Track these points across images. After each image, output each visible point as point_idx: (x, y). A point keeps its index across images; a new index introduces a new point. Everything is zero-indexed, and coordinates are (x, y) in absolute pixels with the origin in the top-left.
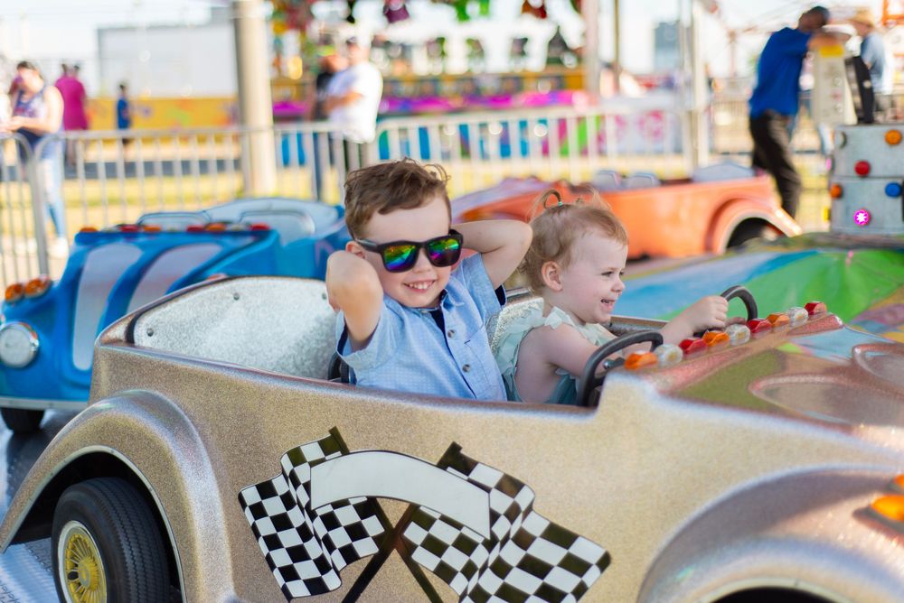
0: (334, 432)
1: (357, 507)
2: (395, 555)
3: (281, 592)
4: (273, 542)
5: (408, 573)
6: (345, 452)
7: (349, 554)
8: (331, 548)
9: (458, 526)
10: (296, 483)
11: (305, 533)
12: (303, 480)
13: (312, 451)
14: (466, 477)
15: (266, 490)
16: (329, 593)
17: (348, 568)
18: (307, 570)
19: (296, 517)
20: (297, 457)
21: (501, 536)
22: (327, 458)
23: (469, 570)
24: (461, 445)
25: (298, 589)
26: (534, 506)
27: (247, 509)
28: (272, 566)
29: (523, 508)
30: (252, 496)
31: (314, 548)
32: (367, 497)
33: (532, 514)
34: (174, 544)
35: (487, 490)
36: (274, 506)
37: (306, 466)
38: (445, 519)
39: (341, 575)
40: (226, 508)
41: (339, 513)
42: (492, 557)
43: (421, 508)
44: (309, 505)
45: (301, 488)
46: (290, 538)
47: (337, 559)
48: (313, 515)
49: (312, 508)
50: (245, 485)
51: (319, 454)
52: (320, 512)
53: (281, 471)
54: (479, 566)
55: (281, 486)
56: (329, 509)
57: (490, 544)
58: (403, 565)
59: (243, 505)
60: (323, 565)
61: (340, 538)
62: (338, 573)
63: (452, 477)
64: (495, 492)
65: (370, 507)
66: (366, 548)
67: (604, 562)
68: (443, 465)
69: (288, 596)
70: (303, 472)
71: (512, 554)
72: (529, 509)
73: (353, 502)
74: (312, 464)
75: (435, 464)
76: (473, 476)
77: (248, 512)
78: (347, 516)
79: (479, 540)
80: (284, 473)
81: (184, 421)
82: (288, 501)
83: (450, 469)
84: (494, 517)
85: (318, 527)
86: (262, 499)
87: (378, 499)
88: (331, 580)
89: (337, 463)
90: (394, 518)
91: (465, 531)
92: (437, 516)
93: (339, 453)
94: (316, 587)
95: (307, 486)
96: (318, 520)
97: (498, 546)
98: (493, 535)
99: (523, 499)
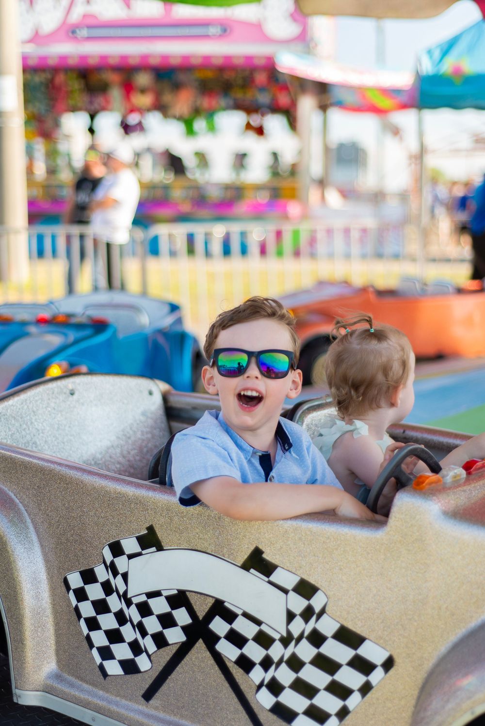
0: (151, 529)
1: (168, 598)
2: (200, 644)
3: (98, 669)
4: (93, 624)
5: (211, 661)
6: (160, 548)
7: (160, 640)
8: (144, 633)
9: (258, 622)
10: (115, 573)
11: (121, 618)
12: (121, 569)
13: (130, 545)
14: (266, 579)
15: (89, 576)
16: (141, 674)
17: (158, 653)
18: (122, 651)
19: (114, 602)
20: (117, 549)
21: (296, 634)
22: (144, 552)
23: (267, 663)
24: (263, 550)
25: (113, 668)
26: (327, 609)
27: (71, 592)
28: (91, 645)
29: (317, 609)
30: (75, 581)
31: (129, 633)
32: (178, 590)
33: (325, 616)
34: (5, 620)
35: (285, 591)
36: (95, 592)
37: (125, 557)
38: (246, 615)
39: (152, 658)
40: (53, 589)
41: (152, 602)
42: (288, 654)
43: (226, 604)
44: (126, 593)
45: (119, 577)
46: (108, 621)
47: (149, 644)
48: (129, 603)
49: (129, 596)
50: (70, 570)
51: (137, 549)
52: (135, 600)
53: (102, 560)
54: (276, 659)
55: (102, 573)
56: (143, 598)
57: (286, 641)
58: (208, 654)
59: (68, 588)
60: (136, 648)
61: (152, 625)
62: (149, 656)
63: (254, 578)
64: (292, 594)
65: (179, 599)
66: (175, 636)
67: (388, 664)
68: (246, 567)
69: (105, 674)
70: (121, 563)
71: (306, 651)
72: (323, 612)
73: (165, 593)
74: (131, 557)
75: (240, 565)
76: (273, 578)
77: (72, 596)
78: (160, 606)
79: (277, 636)
80: (104, 562)
81: (19, 509)
82: (108, 588)
83: (252, 571)
84: (291, 616)
85: (133, 613)
86: (85, 584)
87: (187, 593)
88: (143, 662)
89: (151, 557)
90: (201, 611)
91: (264, 628)
92: (239, 612)
93: (154, 549)
94: (129, 667)
95: (125, 576)
96: (133, 608)
97: (293, 643)
98: (289, 633)
99: (317, 602)
